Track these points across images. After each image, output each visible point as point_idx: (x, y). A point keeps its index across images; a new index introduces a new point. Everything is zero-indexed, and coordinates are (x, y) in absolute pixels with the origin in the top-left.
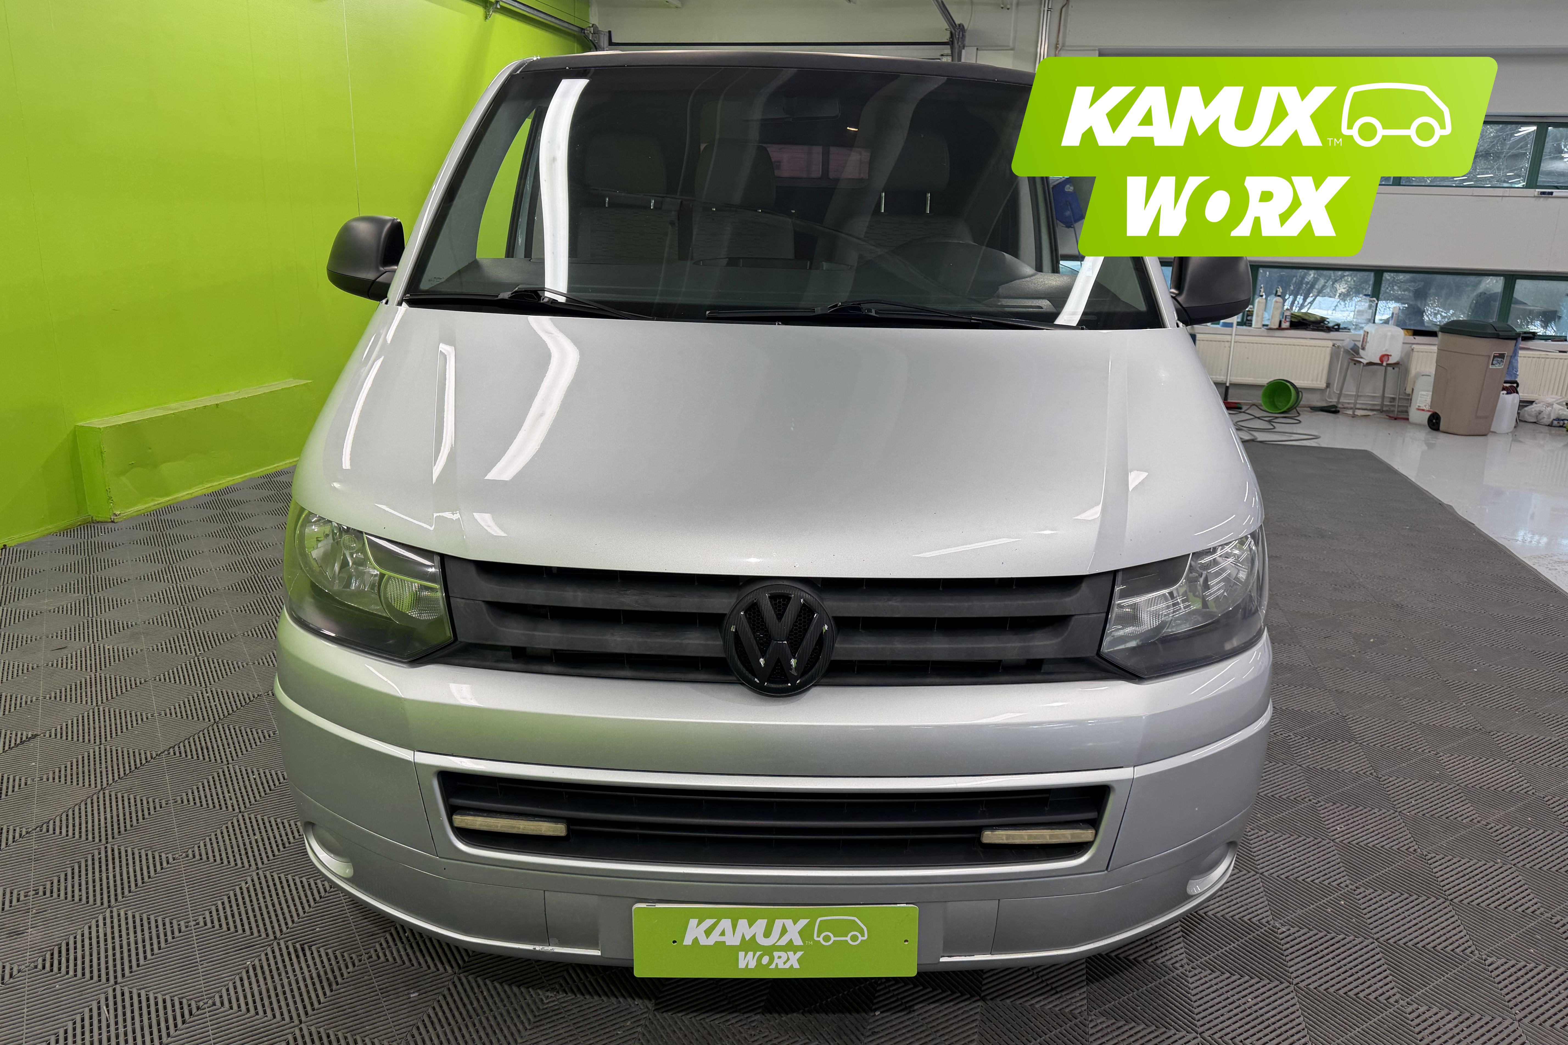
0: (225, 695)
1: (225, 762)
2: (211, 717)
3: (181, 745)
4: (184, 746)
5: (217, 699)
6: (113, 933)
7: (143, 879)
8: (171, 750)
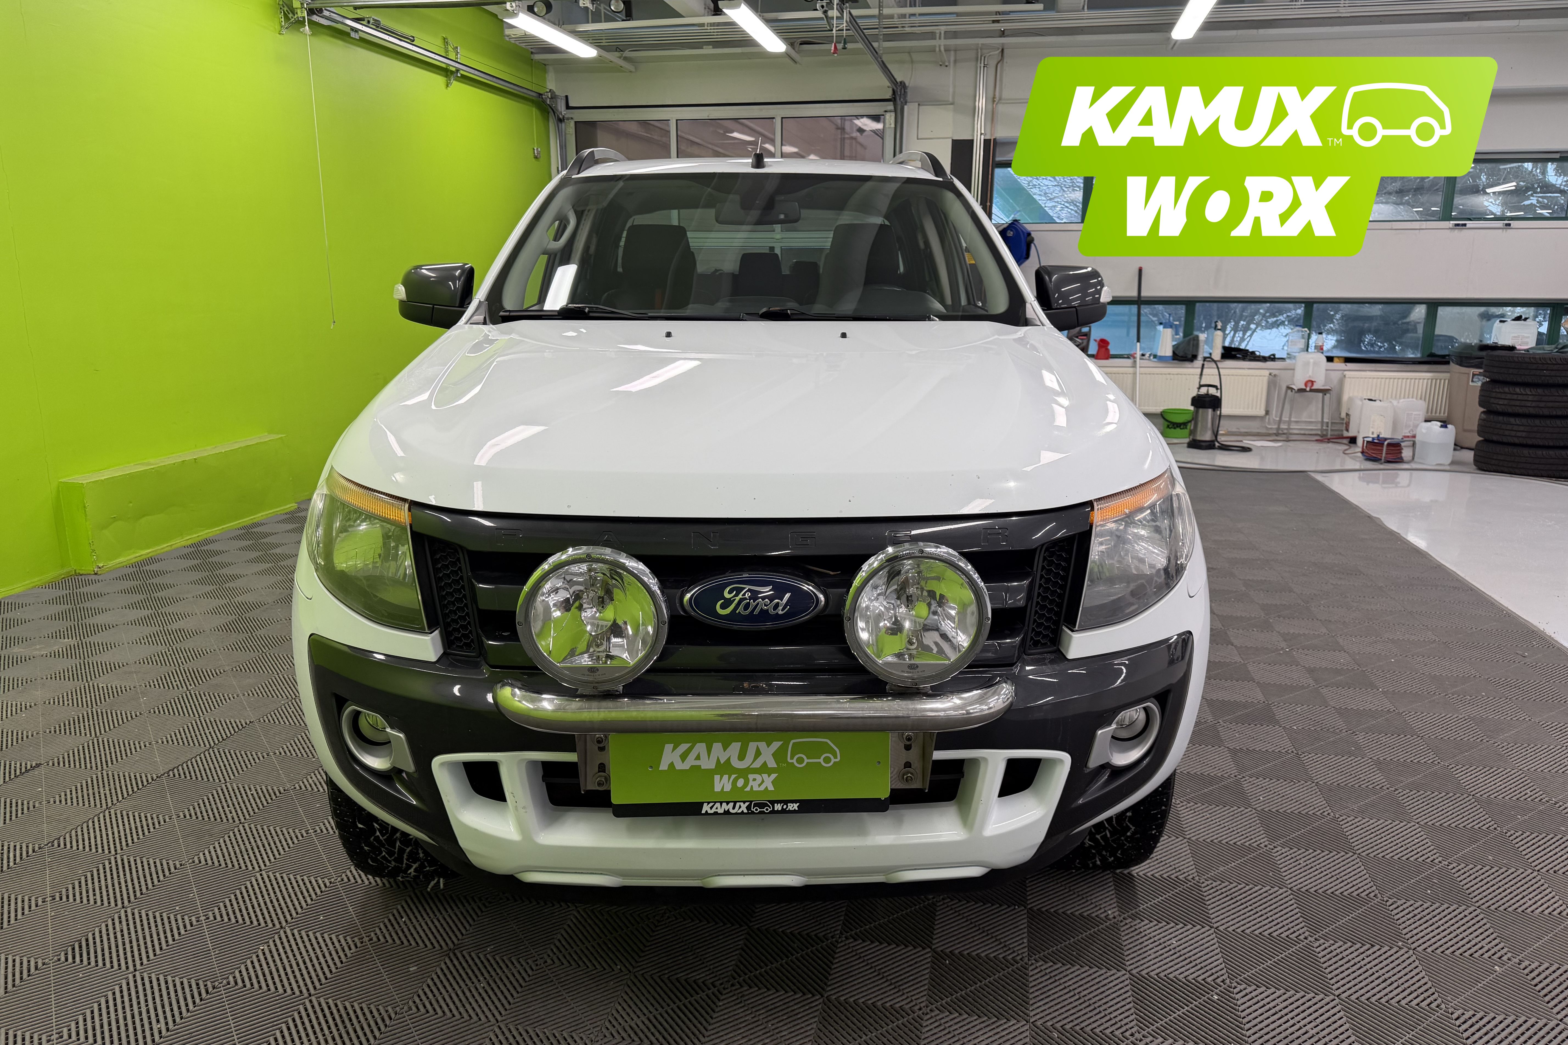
8: (171, 772)
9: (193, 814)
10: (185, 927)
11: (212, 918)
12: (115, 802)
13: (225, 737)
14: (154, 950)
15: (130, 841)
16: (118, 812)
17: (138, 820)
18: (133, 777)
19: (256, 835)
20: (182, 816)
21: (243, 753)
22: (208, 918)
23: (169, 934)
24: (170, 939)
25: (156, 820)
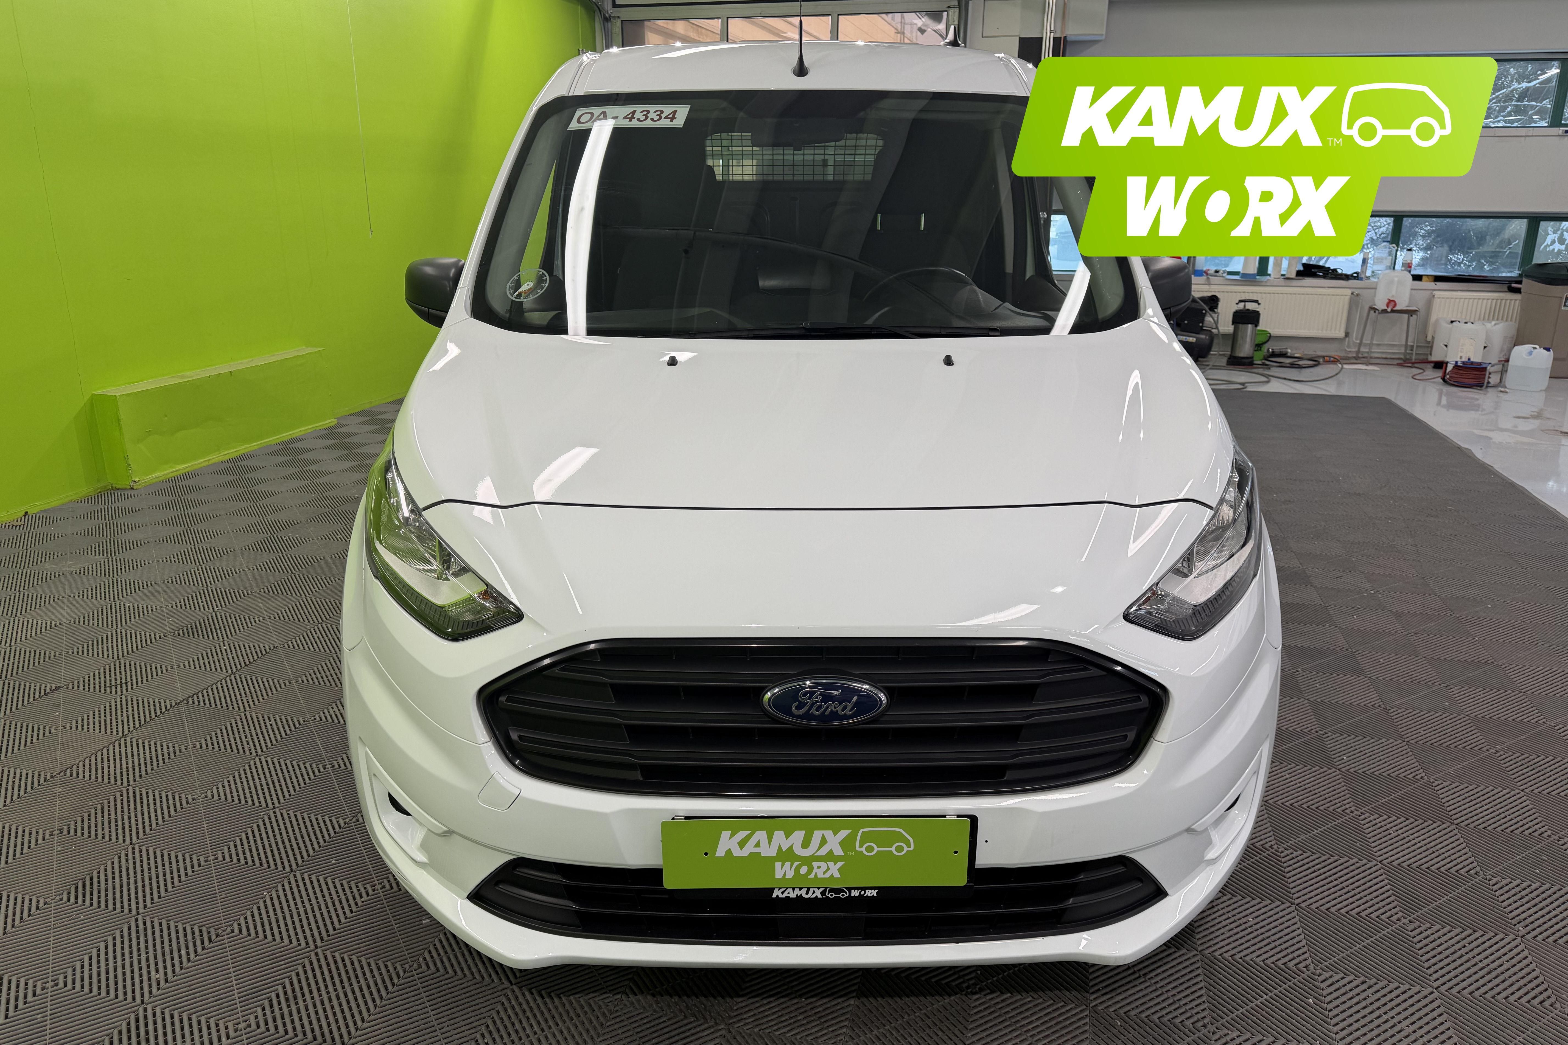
0: (242, 647)
1: (242, 710)
2: (229, 668)
3: (200, 694)
4: (203, 696)
5: (234, 652)
6: (135, 868)
7: (163, 818)
8: (190, 699)
9: (210, 745)
10: (193, 867)
11: (220, 858)
12: (132, 729)
13: (248, 663)
14: (159, 892)
15: (143, 773)
16: (134, 740)
17: (153, 749)
18: (152, 703)
19: (272, 769)
20: (198, 746)
21: (265, 680)
22: (217, 858)
23: (175, 875)
24: (176, 880)
25: (171, 749)
